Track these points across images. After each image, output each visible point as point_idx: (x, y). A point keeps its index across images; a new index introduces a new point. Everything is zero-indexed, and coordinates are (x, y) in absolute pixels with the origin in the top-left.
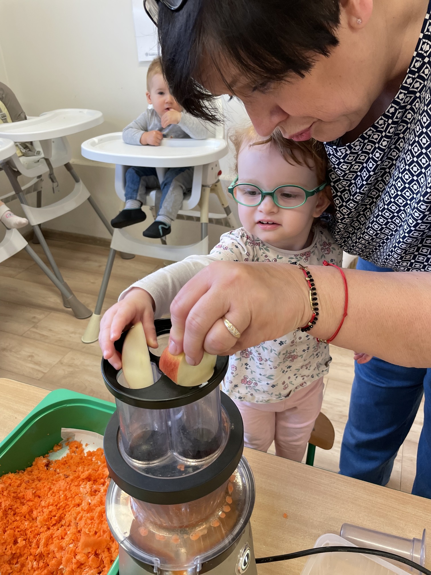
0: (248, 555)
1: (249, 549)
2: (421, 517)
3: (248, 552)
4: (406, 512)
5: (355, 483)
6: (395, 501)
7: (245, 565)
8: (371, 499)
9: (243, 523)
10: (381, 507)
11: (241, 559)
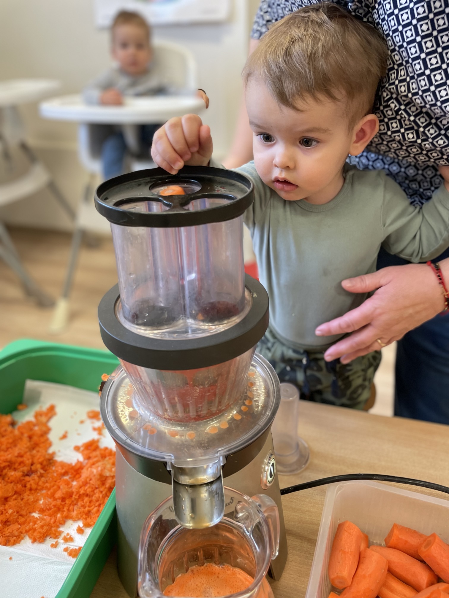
0: (273, 465)
1: (273, 458)
3: (273, 461)
7: (271, 476)
9: (270, 415)
11: (266, 468)
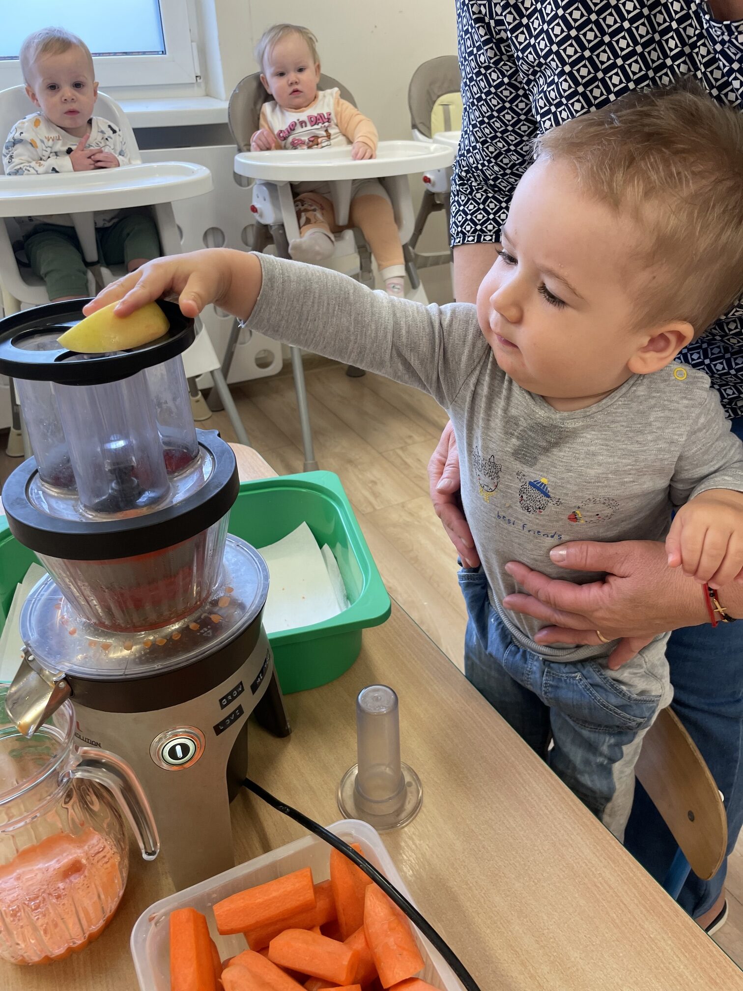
2: (663, 952)
4: (640, 925)
5: (589, 823)
6: (637, 894)
8: (593, 862)
10: (599, 885)
